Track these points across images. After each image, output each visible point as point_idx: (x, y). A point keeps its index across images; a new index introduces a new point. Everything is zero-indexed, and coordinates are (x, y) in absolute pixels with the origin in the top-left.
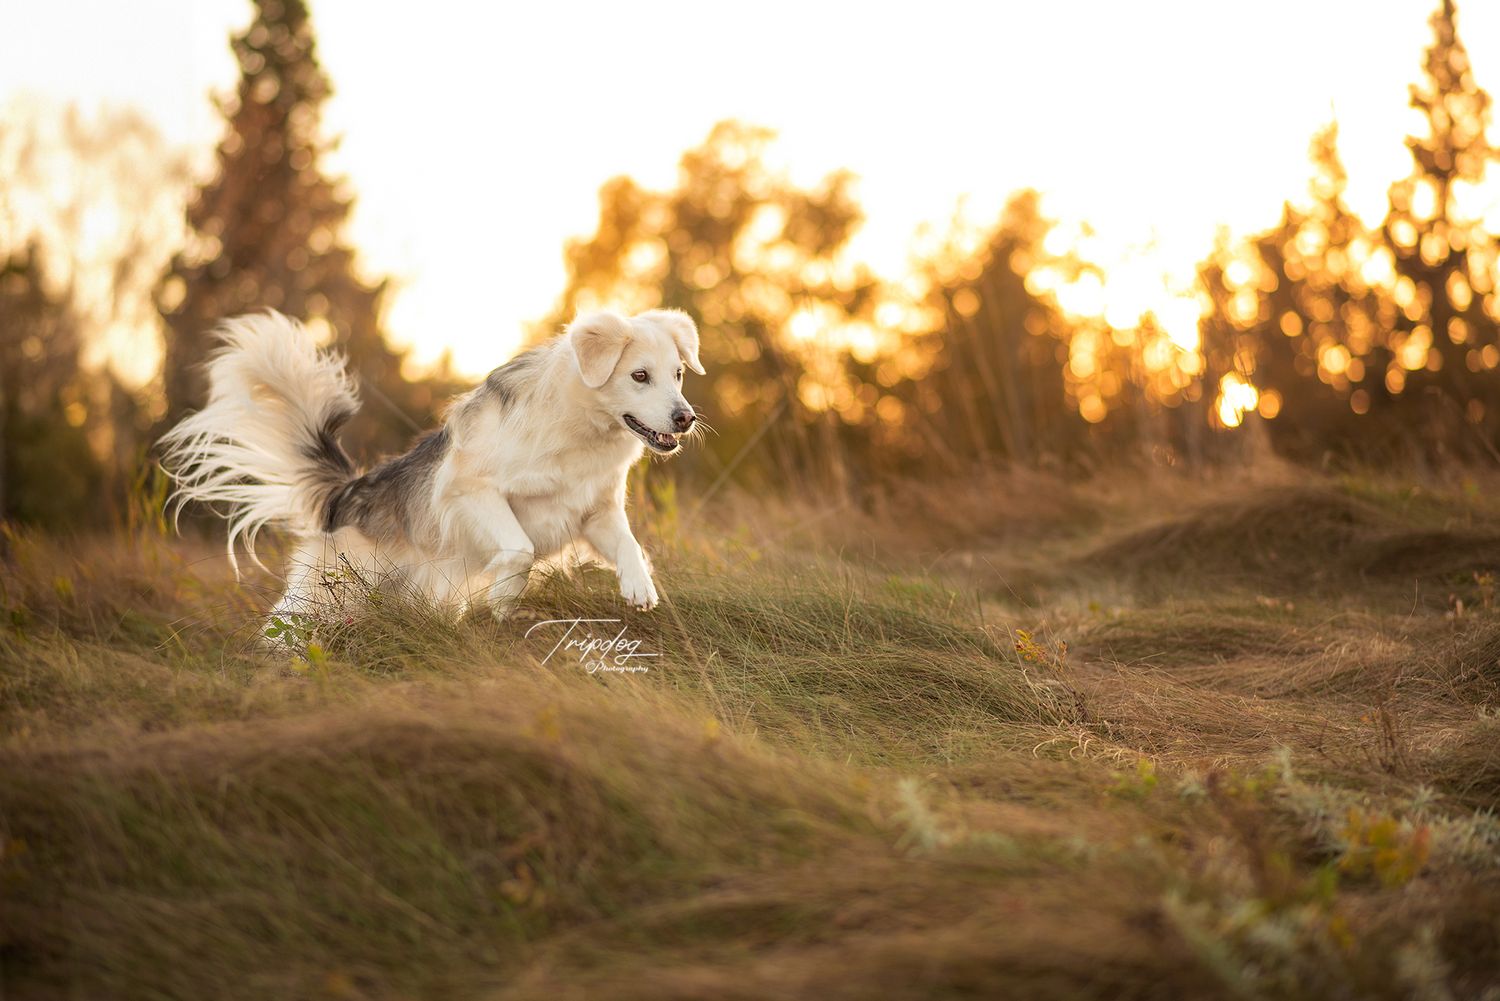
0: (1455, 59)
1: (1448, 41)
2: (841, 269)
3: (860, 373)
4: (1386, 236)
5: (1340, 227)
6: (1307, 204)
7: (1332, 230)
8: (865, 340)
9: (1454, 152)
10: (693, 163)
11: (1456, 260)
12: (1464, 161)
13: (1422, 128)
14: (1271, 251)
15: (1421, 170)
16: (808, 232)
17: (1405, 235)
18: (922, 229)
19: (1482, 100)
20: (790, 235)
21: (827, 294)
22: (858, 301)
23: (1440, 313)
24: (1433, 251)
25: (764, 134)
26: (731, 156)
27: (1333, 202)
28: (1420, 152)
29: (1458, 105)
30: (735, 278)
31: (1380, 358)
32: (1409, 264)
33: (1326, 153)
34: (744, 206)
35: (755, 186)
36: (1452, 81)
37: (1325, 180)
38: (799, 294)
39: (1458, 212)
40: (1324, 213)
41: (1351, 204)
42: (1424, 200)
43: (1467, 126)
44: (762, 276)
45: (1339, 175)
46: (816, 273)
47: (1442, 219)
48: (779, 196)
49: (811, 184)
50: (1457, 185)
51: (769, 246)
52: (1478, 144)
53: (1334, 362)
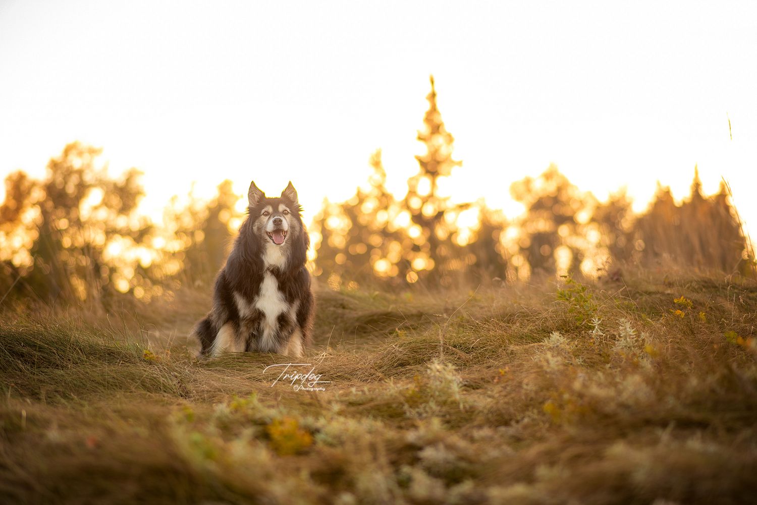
0: (437, 119)
1: (434, 110)
2: (134, 220)
3: (143, 273)
4: (406, 205)
5: (385, 201)
6: (368, 189)
7: (380, 200)
8: (146, 256)
9: (438, 163)
10: (55, 166)
11: (440, 215)
12: (443, 168)
13: (423, 151)
14: (351, 211)
15: (424, 172)
16: (116, 201)
17: (415, 203)
18: (173, 199)
19: (450, 139)
20: (106, 203)
21: (126, 233)
22: (141, 236)
23: (433, 243)
24: (429, 211)
25: (93, 152)
26: (76, 162)
27: (380, 187)
28: (423, 164)
29: (439, 140)
30: (79, 224)
31: (404, 265)
32: (418, 218)
33: (377, 164)
34: (82, 188)
35: (88, 178)
36: (436, 129)
37: (377, 177)
38: (110, 232)
39: (439, 193)
40: (376, 192)
41: (388, 189)
42: (424, 186)
43: (444, 151)
44: (92, 223)
45: (384, 175)
46: (121, 222)
47: (431, 196)
48: (101, 183)
49: (117, 176)
50: (439, 180)
51: (96, 208)
52: (448, 160)
53: (382, 267)
